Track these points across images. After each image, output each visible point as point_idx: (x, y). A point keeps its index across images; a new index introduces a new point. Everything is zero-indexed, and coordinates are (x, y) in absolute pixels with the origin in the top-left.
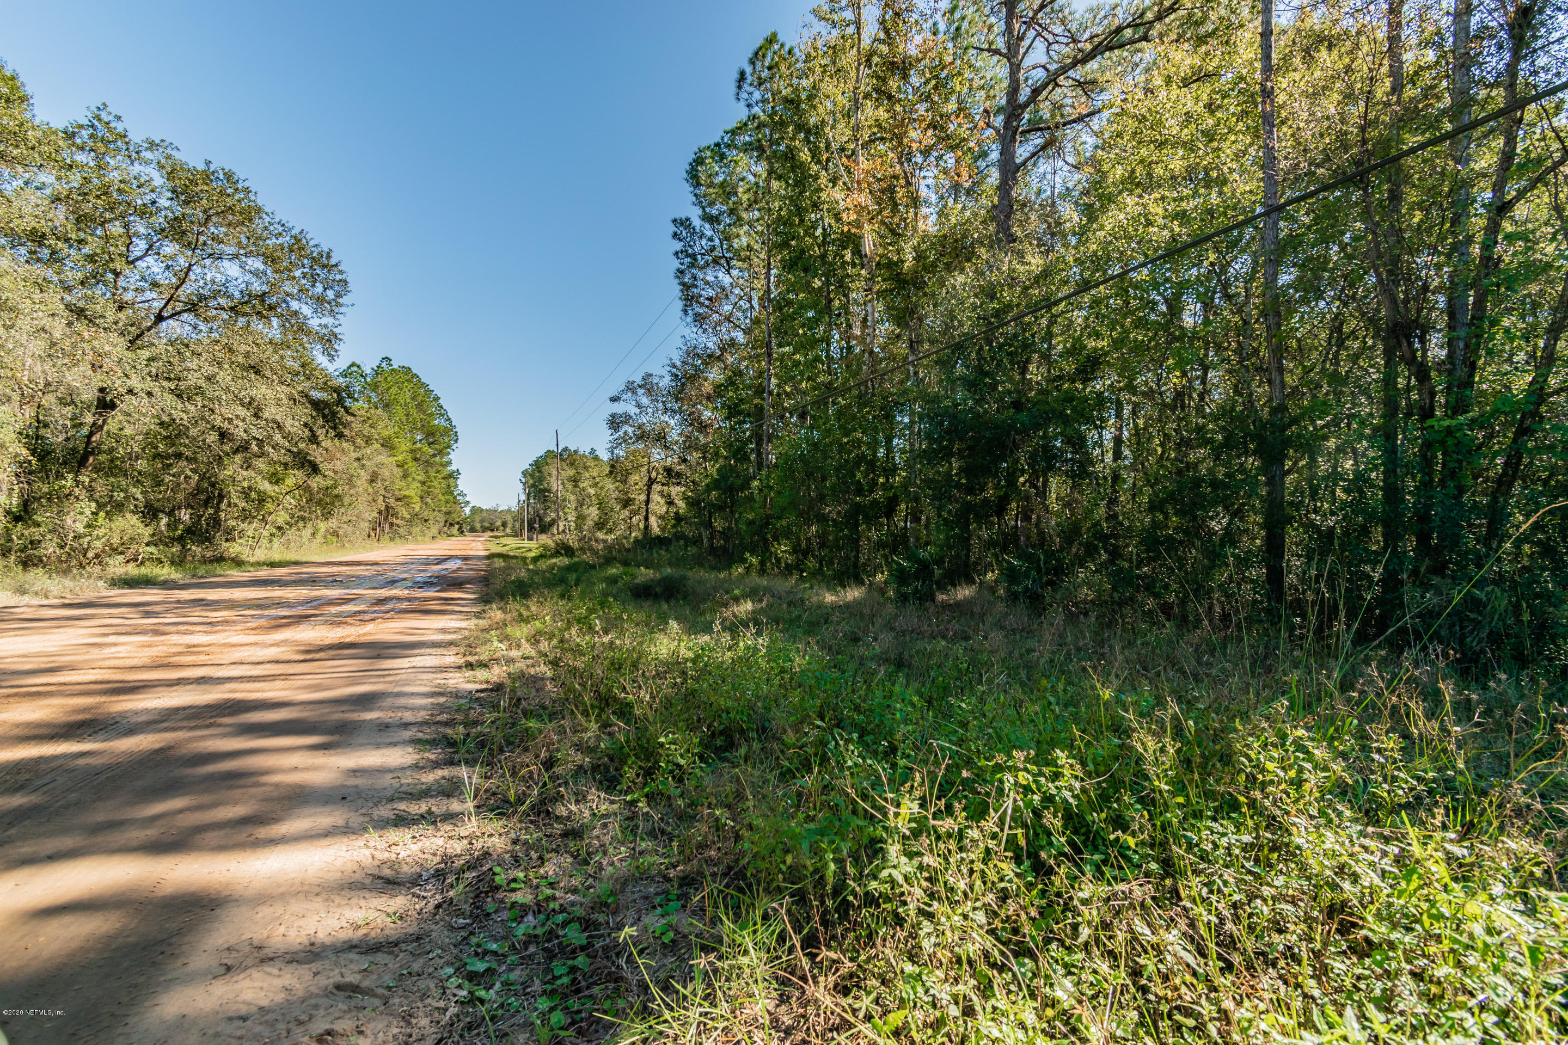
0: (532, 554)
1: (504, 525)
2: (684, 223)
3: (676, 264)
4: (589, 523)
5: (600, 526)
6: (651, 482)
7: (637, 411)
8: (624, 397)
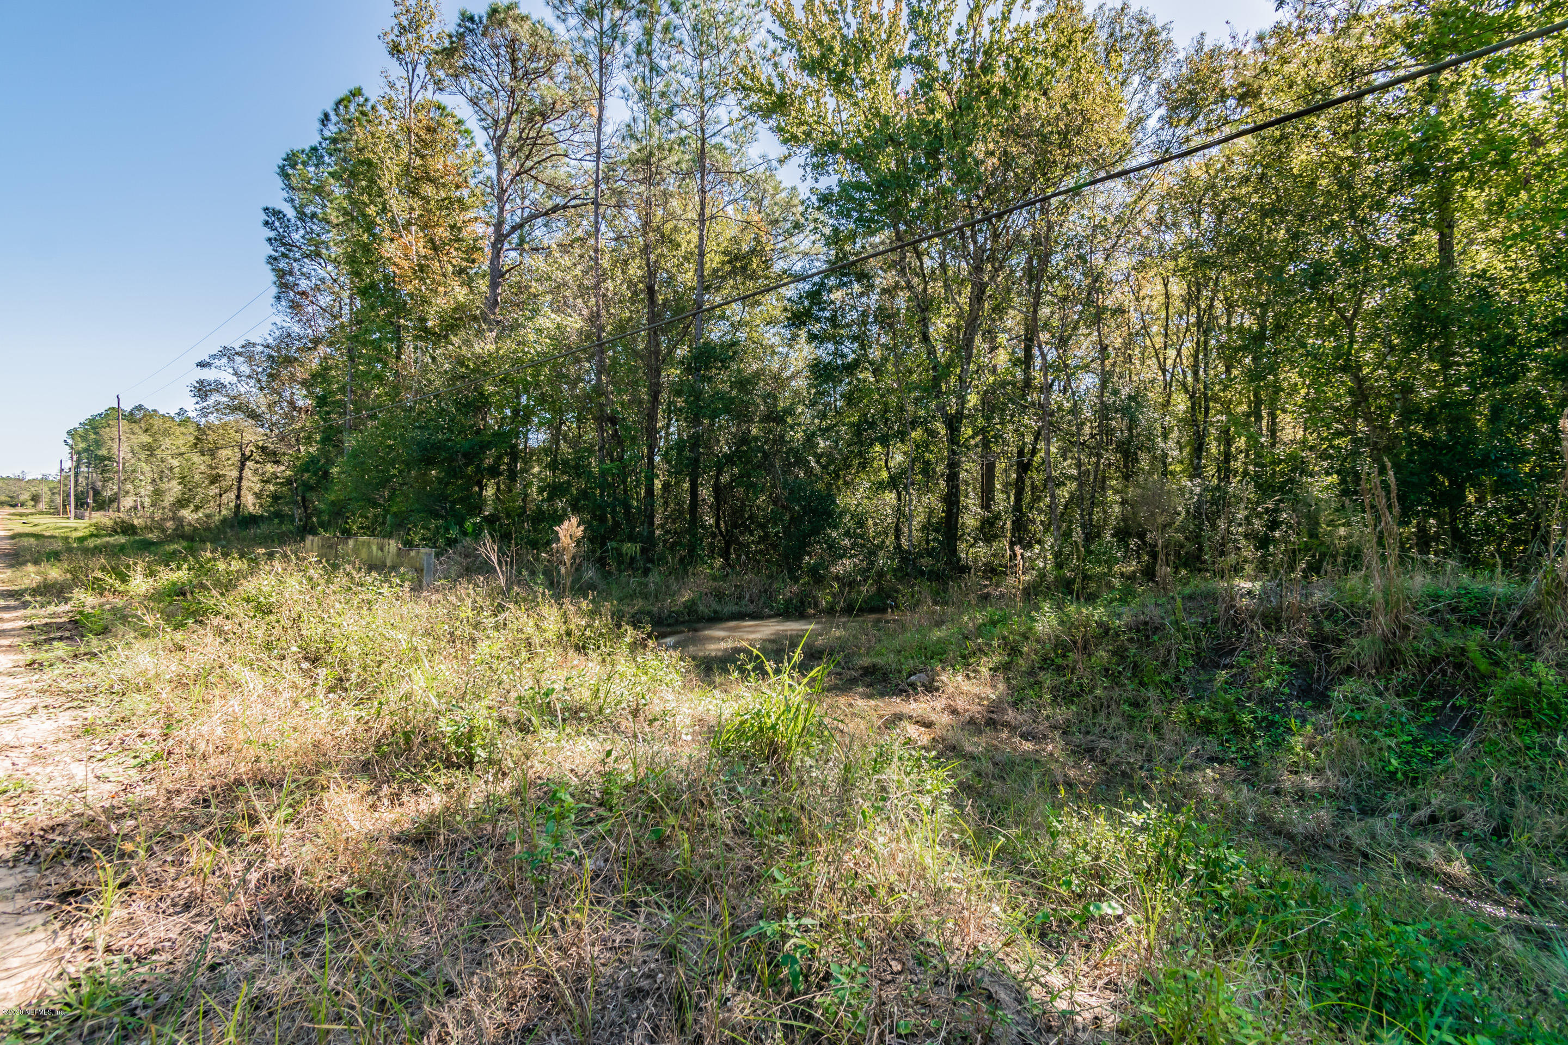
0: (79, 534)
1: (35, 499)
2: (277, 213)
3: (269, 251)
4: (169, 499)
5: (181, 503)
6: (244, 459)
7: (234, 379)
8: (217, 363)
